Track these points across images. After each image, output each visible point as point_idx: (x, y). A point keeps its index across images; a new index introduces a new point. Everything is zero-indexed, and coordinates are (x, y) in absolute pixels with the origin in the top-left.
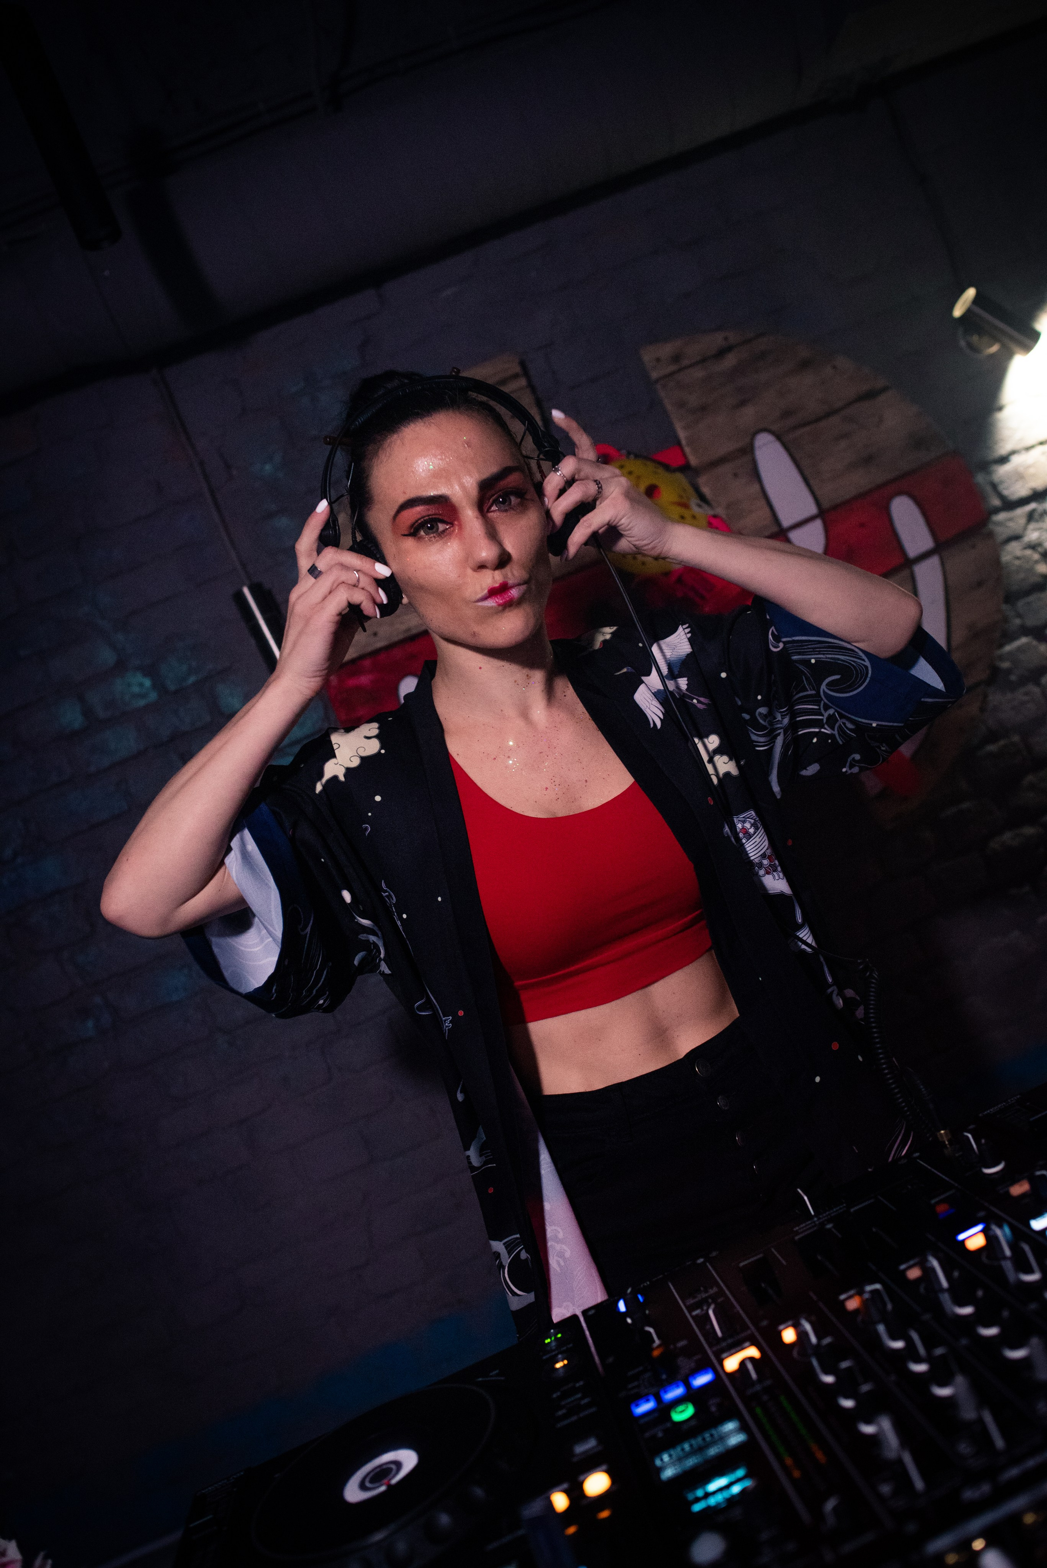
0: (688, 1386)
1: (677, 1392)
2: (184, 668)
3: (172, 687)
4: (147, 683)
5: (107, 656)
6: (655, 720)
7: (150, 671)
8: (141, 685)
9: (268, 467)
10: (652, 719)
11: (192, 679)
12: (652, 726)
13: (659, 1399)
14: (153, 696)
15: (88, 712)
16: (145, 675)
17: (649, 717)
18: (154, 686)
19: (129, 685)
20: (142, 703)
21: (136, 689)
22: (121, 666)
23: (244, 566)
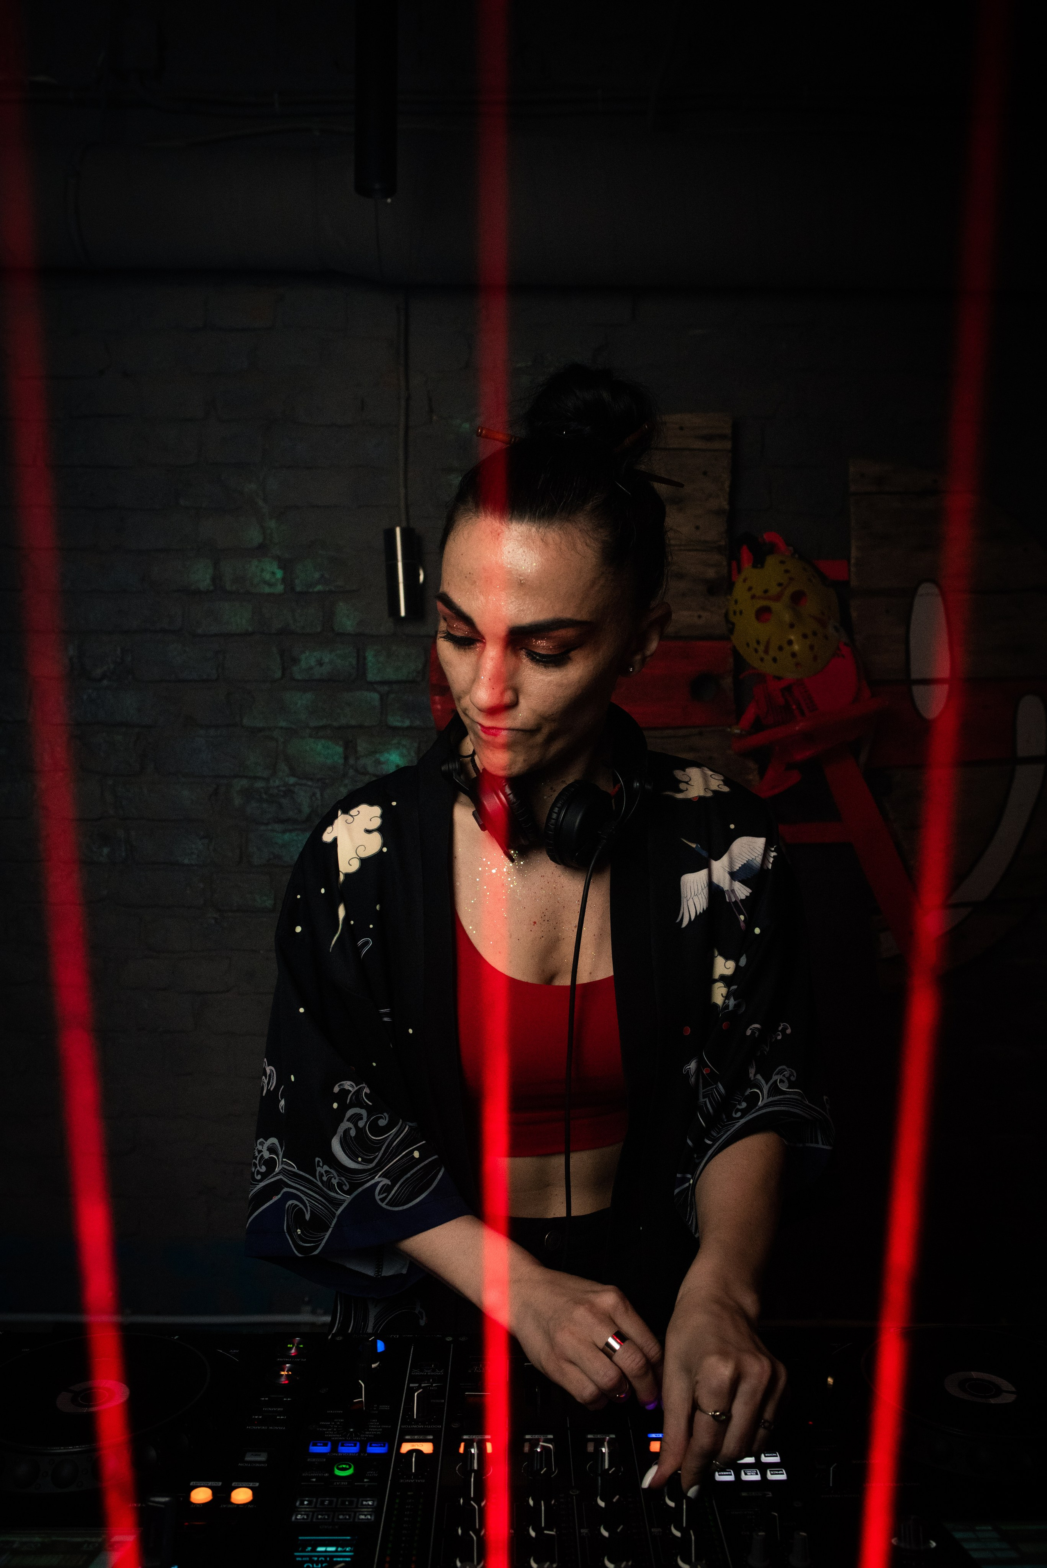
0: (363, 1449)
1: (351, 1450)
2: (317, 575)
3: (298, 589)
4: (279, 574)
5: (253, 536)
6: (684, 918)
7: (284, 565)
8: (273, 573)
9: (467, 426)
10: (683, 913)
11: (319, 588)
12: (678, 921)
13: (334, 1449)
14: (280, 588)
15: (216, 578)
16: (280, 568)
17: (682, 909)
18: (284, 580)
19: (262, 570)
20: (267, 590)
21: (267, 576)
22: (262, 550)
23: (407, 507)
